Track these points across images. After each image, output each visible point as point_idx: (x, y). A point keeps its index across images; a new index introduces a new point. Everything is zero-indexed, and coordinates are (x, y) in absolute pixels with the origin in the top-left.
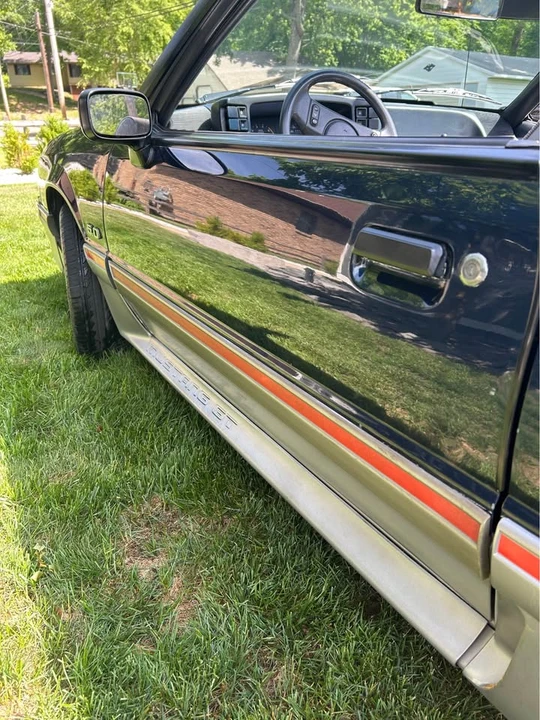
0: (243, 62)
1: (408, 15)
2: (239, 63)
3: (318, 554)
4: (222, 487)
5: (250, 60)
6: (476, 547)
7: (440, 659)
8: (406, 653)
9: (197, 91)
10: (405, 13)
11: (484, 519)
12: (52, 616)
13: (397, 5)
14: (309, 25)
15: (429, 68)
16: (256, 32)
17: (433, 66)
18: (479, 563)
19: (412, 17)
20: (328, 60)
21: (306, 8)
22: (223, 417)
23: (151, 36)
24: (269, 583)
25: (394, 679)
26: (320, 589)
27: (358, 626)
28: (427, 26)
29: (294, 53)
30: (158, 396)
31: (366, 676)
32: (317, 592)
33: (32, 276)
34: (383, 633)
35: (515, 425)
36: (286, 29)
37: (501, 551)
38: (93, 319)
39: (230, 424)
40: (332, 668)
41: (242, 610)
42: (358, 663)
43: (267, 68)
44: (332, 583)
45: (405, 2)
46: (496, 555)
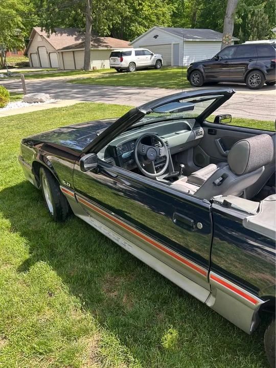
0: (62, 34)
1: (142, 8)
2: (59, 35)
3: (163, 282)
4: (128, 266)
5: (65, 33)
6: (206, 277)
7: (200, 302)
8: (192, 304)
9: (38, 49)
10: (141, 7)
11: (207, 272)
12: (93, 312)
13: (136, 3)
14: (94, 16)
15: (156, 37)
16: (67, 20)
17: (158, 36)
18: (207, 280)
19: (144, 9)
20: (105, 32)
21: (92, 8)
22: (126, 245)
23: (10, 22)
24: (151, 293)
25: (190, 311)
26: (166, 292)
27: (179, 300)
28: (152, 14)
29: (89, 31)
30: (94, 236)
31: (183, 311)
32: (165, 293)
33: (13, 184)
34: (185, 300)
35: (211, 254)
36: (83, 18)
37: (211, 277)
38: (63, 210)
39: (129, 247)
40: (174, 311)
41: (146, 301)
42: (180, 309)
43: (75, 36)
44: (169, 290)
45: (140, 2)
46: (210, 278)
